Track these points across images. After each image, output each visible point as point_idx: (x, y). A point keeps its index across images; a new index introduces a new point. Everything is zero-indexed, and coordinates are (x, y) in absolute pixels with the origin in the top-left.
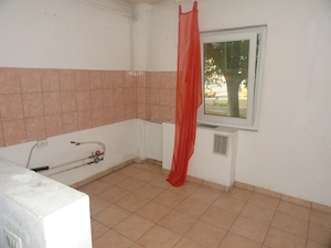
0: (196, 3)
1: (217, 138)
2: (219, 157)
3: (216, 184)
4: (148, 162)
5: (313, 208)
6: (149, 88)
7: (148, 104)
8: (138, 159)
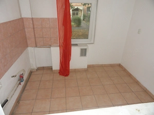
1: (82, 50)
2: (83, 58)
3: (81, 69)
4: (39, 69)
5: (112, 66)
6: (34, 28)
7: (35, 38)
8: (33, 69)
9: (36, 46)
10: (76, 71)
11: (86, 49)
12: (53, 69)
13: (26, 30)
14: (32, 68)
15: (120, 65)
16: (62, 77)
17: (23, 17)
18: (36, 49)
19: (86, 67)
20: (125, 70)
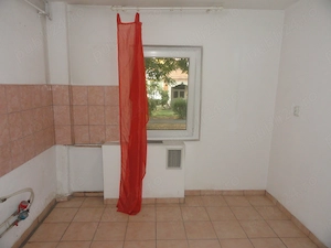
0: (138, 15)
1: (170, 152)
2: (174, 172)
3: (171, 199)
4: (74, 196)
5: (245, 195)
6: (71, 106)
7: (72, 126)
8: (62, 196)
9: (73, 144)
10: (158, 203)
11: (179, 152)
12: (105, 197)
13: (56, 109)
14: (59, 192)
15: (265, 194)
16: (122, 217)
17: (51, 83)
18: (73, 150)
19: (182, 195)
20: (278, 206)
